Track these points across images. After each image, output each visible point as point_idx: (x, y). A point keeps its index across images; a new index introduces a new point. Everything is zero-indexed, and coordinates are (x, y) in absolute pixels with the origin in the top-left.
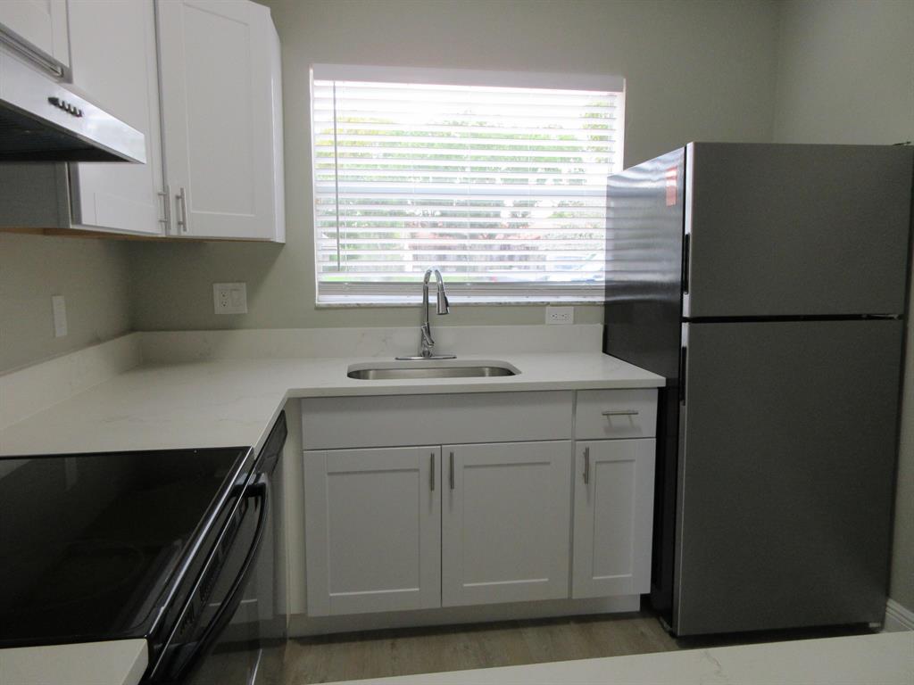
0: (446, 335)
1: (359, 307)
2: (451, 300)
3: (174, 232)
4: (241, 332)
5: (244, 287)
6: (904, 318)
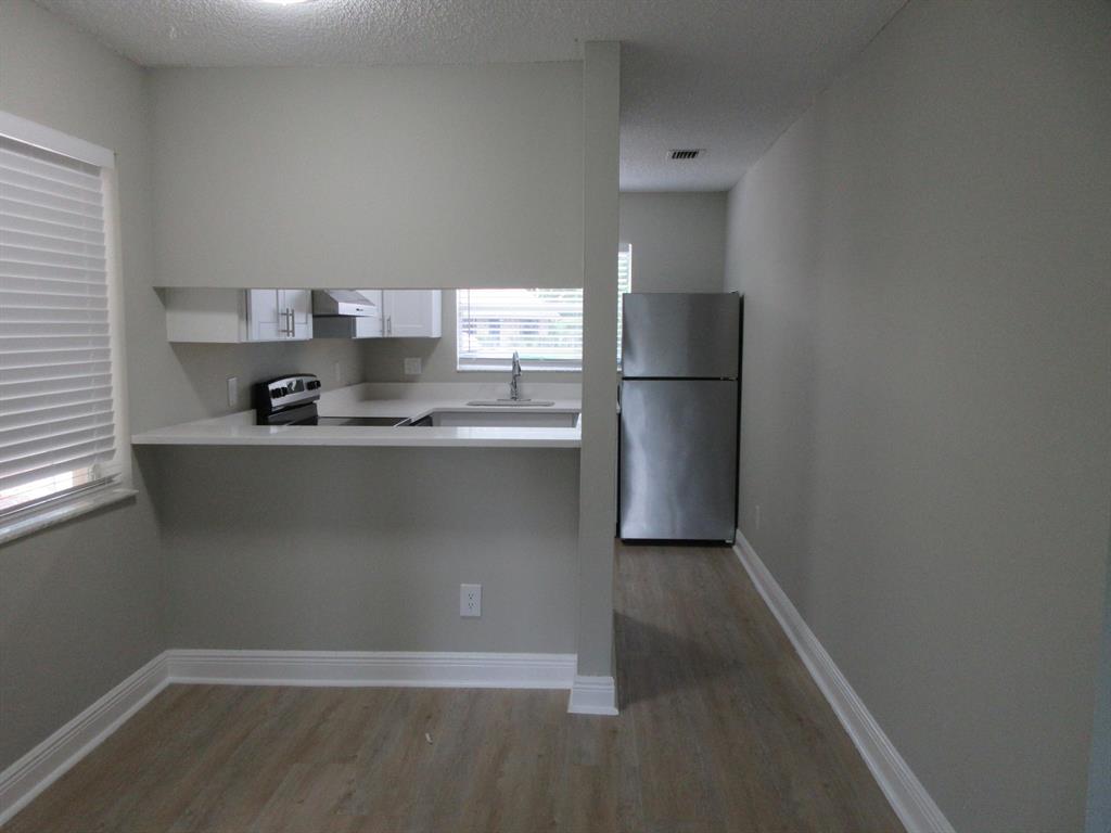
0: (526, 388)
1: (479, 372)
2: (523, 368)
3: (386, 336)
4: (419, 384)
5: (419, 360)
6: (739, 379)
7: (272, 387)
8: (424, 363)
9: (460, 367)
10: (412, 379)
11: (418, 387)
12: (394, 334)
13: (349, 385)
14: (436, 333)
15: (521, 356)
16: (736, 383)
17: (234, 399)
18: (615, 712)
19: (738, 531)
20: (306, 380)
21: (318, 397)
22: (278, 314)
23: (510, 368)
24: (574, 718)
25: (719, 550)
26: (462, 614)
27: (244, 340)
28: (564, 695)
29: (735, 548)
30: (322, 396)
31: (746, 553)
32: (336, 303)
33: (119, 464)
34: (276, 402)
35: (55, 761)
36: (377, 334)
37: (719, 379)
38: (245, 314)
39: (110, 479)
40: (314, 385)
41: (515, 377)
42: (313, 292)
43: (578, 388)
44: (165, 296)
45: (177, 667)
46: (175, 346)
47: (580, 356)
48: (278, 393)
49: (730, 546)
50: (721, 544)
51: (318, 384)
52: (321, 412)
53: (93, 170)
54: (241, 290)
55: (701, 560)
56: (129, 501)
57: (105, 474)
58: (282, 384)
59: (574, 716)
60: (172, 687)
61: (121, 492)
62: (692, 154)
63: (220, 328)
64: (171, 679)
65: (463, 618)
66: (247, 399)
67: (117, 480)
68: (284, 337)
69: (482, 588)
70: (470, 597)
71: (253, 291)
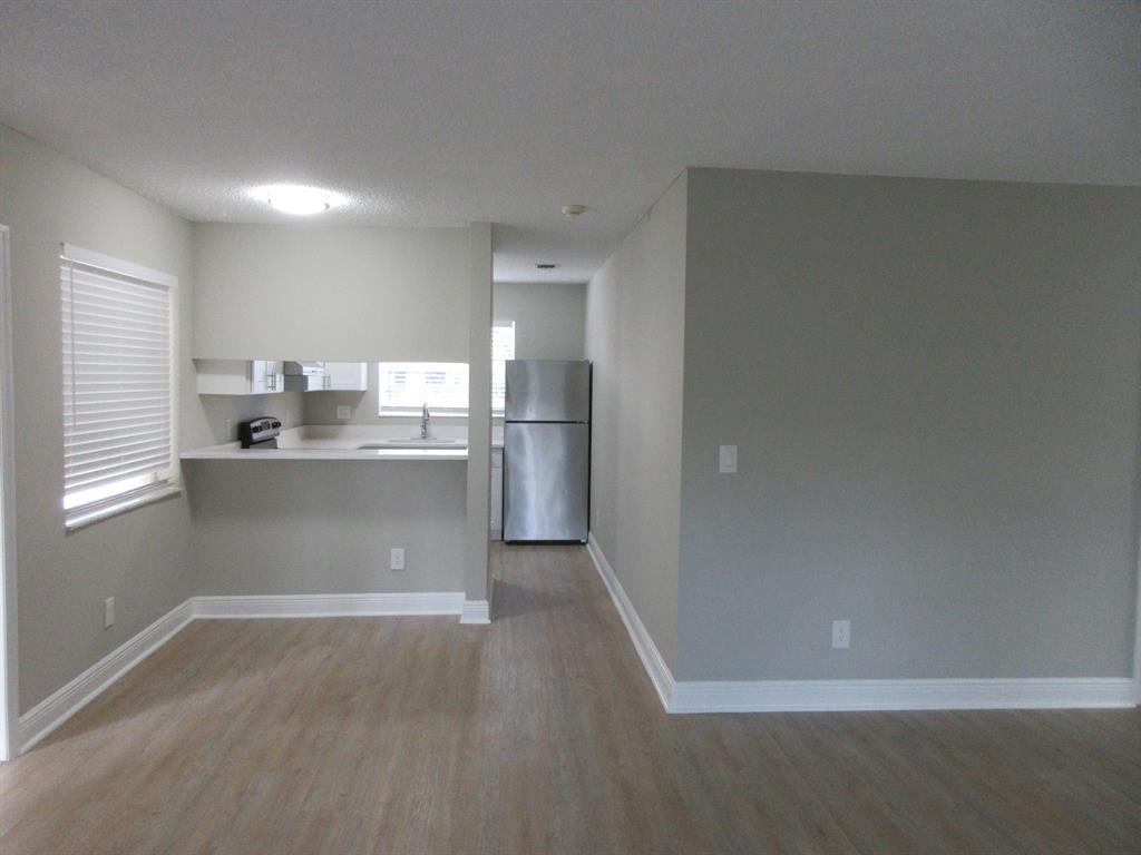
0: (433, 430)
2: (431, 414)
3: (327, 389)
4: (359, 427)
5: (349, 408)
6: (590, 423)
7: (253, 425)
8: (352, 411)
9: (382, 413)
10: (343, 423)
11: (348, 428)
12: (333, 388)
13: (295, 426)
14: (363, 388)
15: (428, 406)
16: (587, 425)
17: (229, 434)
18: (489, 622)
19: (590, 534)
20: (271, 421)
21: (278, 434)
22: (267, 375)
23: (421, 414)
24: (464, 626)
25: (576, 547)
26: (392, 568)
27: (249, 393)
28: (457, 617)
29: (588, 546)
30: (281, 433)
31: (594, 551)
32: (301, 368)
33: (172, 472)
34: (256, 436)
35: (142, 648)
36: (321, 389)
37: (575, 422)
38: (250, 377)
39: (165, 481)
40: (277, 425)
41: (425, 422)
42: (285, 364)
43: (465, 430)
44: (199, 365)
45: (199, 608)
46: (201, 396)
47: (467, 406)
48: (256, 430)
49: (584, 544)
50: (577, 543)
51: (280, 424)
52: (279, 444)
53: (166, 288)
54: (247, 361)
55: (561, 555)
56: (176, 495)
57: (161, 478)
58: (257, 424)
59: (465, 625)
60: (195, 620)
61: (171, 490)
62: (552, 266)
63: (233, 385)
64: (195, 616)
65: (394, 570)
66: (236, 434)
67: (170, 481)
68: (270, 391)
69: (405, 552)
70: (397, 559)
71: (256, 362)
